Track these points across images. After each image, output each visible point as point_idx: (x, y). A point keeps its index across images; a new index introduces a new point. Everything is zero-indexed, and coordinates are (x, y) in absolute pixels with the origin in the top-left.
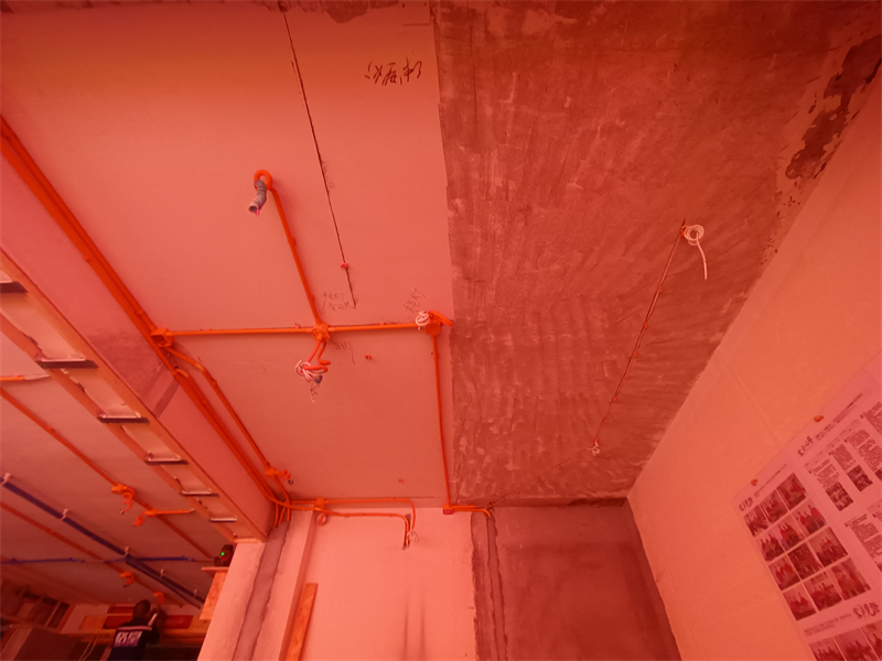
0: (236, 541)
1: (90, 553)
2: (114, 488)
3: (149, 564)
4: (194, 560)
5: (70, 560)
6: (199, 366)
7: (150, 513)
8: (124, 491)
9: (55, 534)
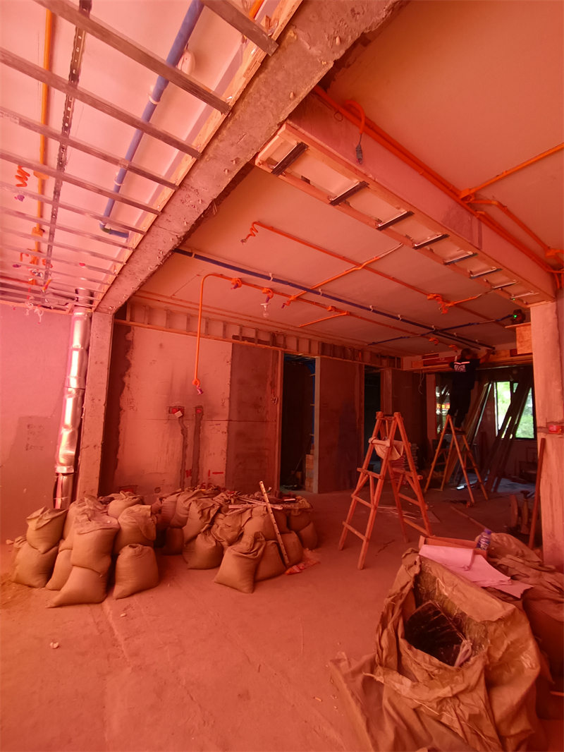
0: (529, 306)
1: (412, 333)
2: (429, 297)
3: (447, 331)
4: (478, 324)
5: (401, 338)
6: (494, 203)
7: (450, 305)
8: (435, 297)
9: (394, 328)
